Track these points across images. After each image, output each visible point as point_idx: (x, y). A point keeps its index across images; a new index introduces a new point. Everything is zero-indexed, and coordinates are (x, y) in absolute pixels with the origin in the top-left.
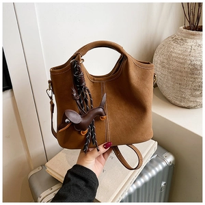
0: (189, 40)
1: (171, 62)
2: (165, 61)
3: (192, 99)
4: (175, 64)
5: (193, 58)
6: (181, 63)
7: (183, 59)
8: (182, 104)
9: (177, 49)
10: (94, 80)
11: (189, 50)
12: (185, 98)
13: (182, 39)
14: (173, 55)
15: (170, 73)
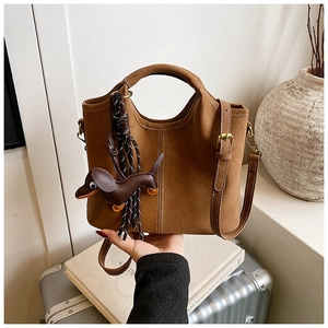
0: (311, 92)
1: (279, 125)
2: (271, 122)
3: (310, 187)
4: (286, 128)
5: (314, 122)
6: (295, 128)
7: (297, 122)
8: (296, 193)
9: (292, 105)
10: (147, 125)
11: (309, 109)
12: (299, 184)
13: (301, 89)
14: (284, 113)
15: (277, 141)
